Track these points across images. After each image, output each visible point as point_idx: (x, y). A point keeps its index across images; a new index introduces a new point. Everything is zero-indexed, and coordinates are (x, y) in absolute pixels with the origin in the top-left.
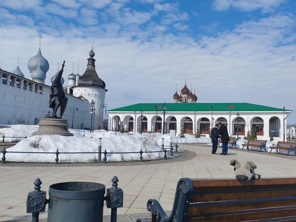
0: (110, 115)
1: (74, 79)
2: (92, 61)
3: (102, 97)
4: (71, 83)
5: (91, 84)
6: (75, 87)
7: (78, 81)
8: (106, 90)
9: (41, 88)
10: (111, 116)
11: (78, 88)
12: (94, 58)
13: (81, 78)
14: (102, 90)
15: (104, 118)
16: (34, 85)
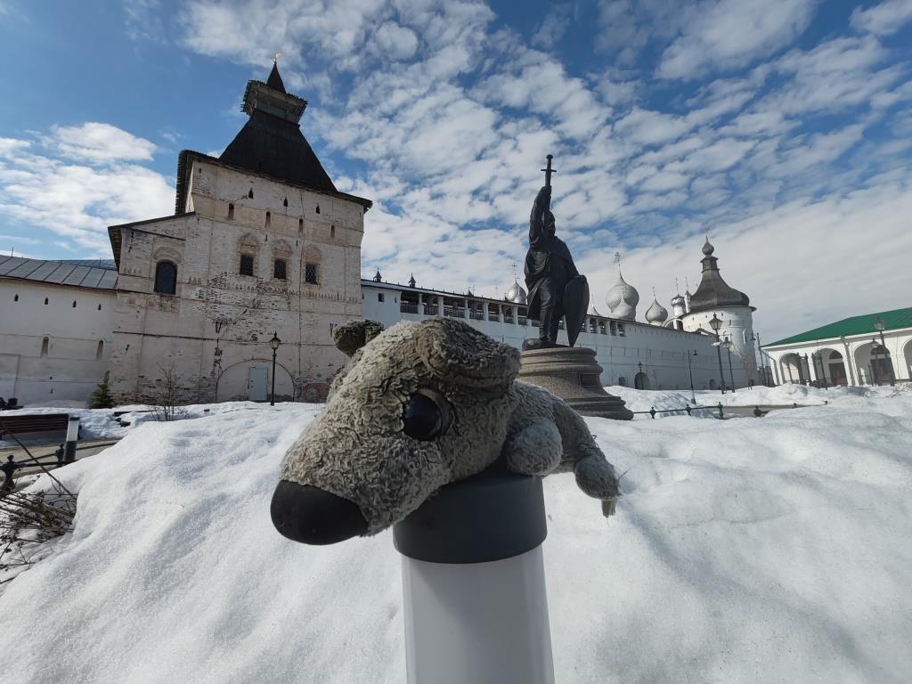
0: (771, 354)
1: (682, 304)
2: (710, 262)
3: (745, 324)
4: (678, 311)
5: (716, 304)
6: (685, 315)
7: (689, 303)
8: (753, 309)
9: (620, 326)
10: (776, 355)
11: (691, 316)
12: (713, 255)
13: (692, 298)
14: (744, 310)
15: (759, 365)
16: (609, 322)
